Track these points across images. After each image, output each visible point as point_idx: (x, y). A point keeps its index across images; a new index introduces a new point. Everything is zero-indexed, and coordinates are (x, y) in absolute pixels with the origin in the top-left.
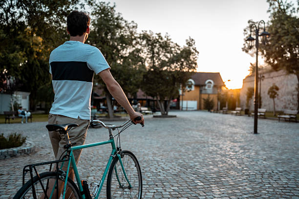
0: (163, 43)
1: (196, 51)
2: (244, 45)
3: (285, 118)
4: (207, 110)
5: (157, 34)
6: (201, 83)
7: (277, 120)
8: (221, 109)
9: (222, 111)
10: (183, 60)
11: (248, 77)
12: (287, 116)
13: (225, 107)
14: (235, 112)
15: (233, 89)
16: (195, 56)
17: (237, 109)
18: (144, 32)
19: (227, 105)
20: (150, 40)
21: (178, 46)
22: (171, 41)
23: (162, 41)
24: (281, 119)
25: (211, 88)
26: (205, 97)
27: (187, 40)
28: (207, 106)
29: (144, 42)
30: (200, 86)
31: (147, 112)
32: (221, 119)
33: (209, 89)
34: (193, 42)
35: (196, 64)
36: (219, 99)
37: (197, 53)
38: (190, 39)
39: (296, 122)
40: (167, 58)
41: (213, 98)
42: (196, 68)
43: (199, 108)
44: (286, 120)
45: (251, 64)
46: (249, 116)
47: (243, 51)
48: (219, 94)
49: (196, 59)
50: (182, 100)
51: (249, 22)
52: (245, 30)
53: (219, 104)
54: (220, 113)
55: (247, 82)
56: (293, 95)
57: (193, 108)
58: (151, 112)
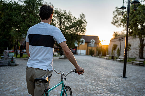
0: (67, 16)
1: (85, 21)
2: (113, 20)
3: (136, 63)
4: (91, 55)
5: (64, 11)
6: (88, 41)
7: (131, 64)
8: (98, 55)
9: (98, 56)
10: (77, 26)
11: (113, 39)
12: (138, 62)
13: (100, 54)
14: (106, 57)
15: (104, 45)
16: (85, 24)
17: (107, 56)
18: (56, 9)
19: (101, 53)
20: (59, 14)
21: (75, 18)
22: (72, 15)
23: (66, 15)
24: (133, 63)
25: (93, 44)
26: (90, 48)
27: (80, 15)
28: (91, 53)
29: (56, 15)
30: (88, 42)
31: (57, 55)
32: (98, 62)
33: (92, 44)
34: (84, 16)
35: (85, 29)
36: (97, 50)
37: (86, 23)
38: (82, 14)
39: (143, 66)
40: (69, 25)
41: (94, 49)
42: (85, 32)
43: (87, 54)
44: (136, 64)
45: (115, 33)
46: (114, 60)
47: (112, 24)
48: (97, 47)
49: (85, 26)
50: (78, 49)
51: (116, 8)
52: (114, 12)
53: (97, 52)
54: (97, 57)
55: (112, 42)
56: (136, 50)
57: (83, 54)
58: (60, 55)
